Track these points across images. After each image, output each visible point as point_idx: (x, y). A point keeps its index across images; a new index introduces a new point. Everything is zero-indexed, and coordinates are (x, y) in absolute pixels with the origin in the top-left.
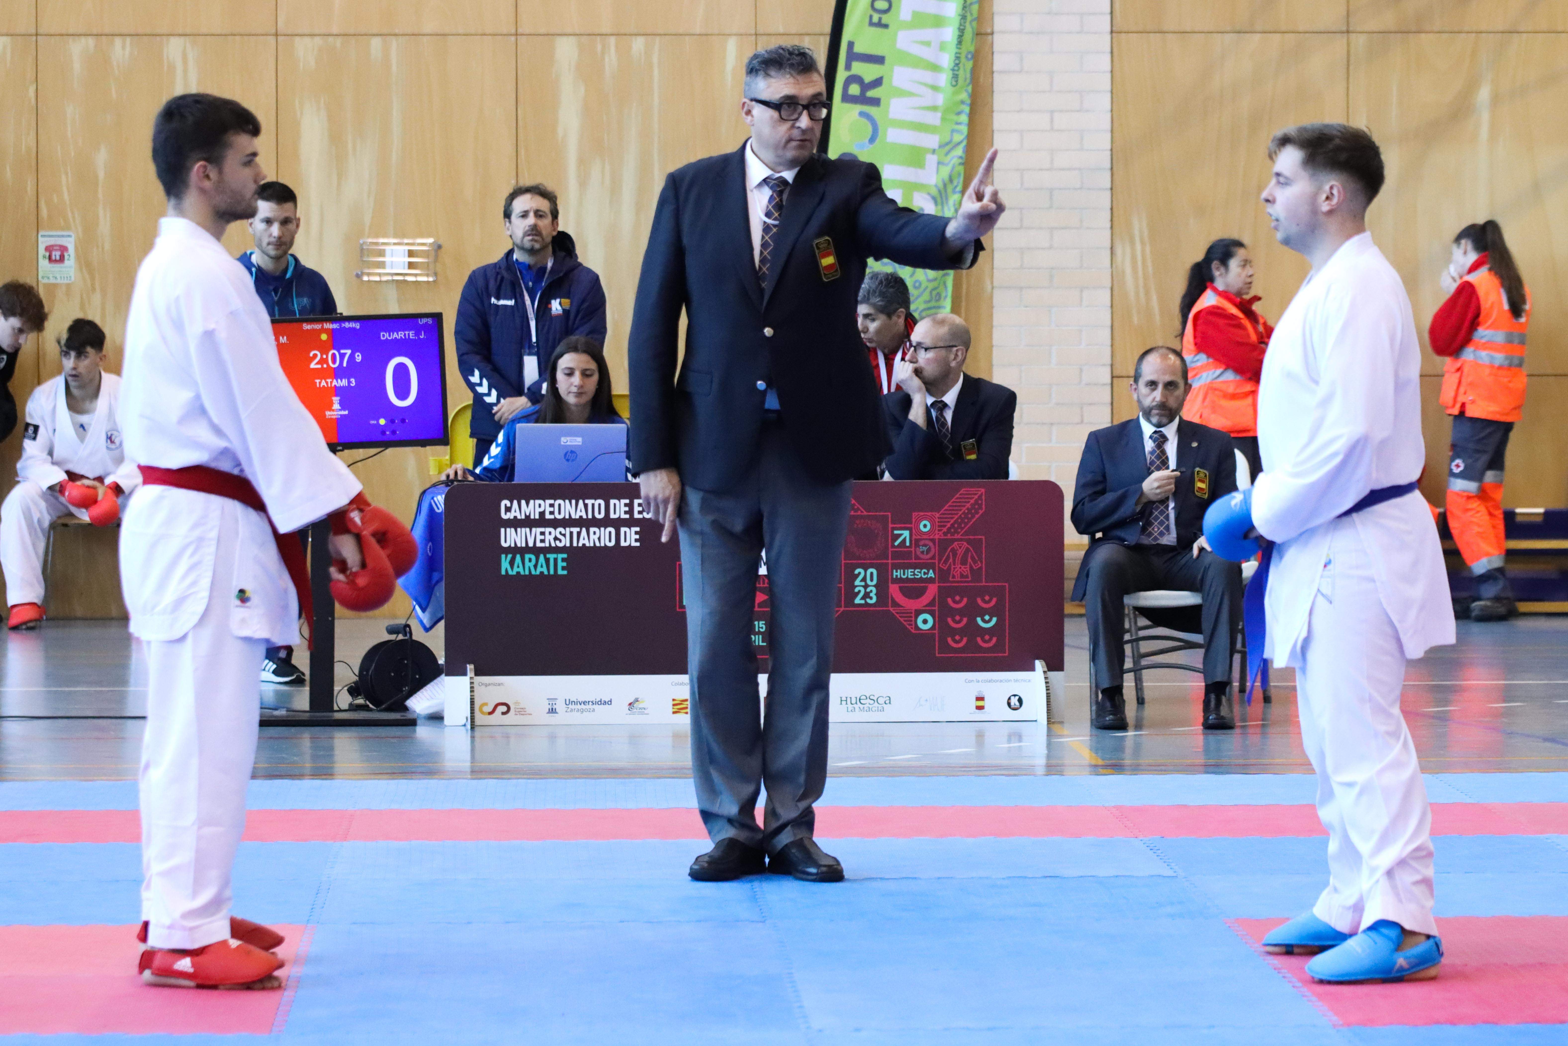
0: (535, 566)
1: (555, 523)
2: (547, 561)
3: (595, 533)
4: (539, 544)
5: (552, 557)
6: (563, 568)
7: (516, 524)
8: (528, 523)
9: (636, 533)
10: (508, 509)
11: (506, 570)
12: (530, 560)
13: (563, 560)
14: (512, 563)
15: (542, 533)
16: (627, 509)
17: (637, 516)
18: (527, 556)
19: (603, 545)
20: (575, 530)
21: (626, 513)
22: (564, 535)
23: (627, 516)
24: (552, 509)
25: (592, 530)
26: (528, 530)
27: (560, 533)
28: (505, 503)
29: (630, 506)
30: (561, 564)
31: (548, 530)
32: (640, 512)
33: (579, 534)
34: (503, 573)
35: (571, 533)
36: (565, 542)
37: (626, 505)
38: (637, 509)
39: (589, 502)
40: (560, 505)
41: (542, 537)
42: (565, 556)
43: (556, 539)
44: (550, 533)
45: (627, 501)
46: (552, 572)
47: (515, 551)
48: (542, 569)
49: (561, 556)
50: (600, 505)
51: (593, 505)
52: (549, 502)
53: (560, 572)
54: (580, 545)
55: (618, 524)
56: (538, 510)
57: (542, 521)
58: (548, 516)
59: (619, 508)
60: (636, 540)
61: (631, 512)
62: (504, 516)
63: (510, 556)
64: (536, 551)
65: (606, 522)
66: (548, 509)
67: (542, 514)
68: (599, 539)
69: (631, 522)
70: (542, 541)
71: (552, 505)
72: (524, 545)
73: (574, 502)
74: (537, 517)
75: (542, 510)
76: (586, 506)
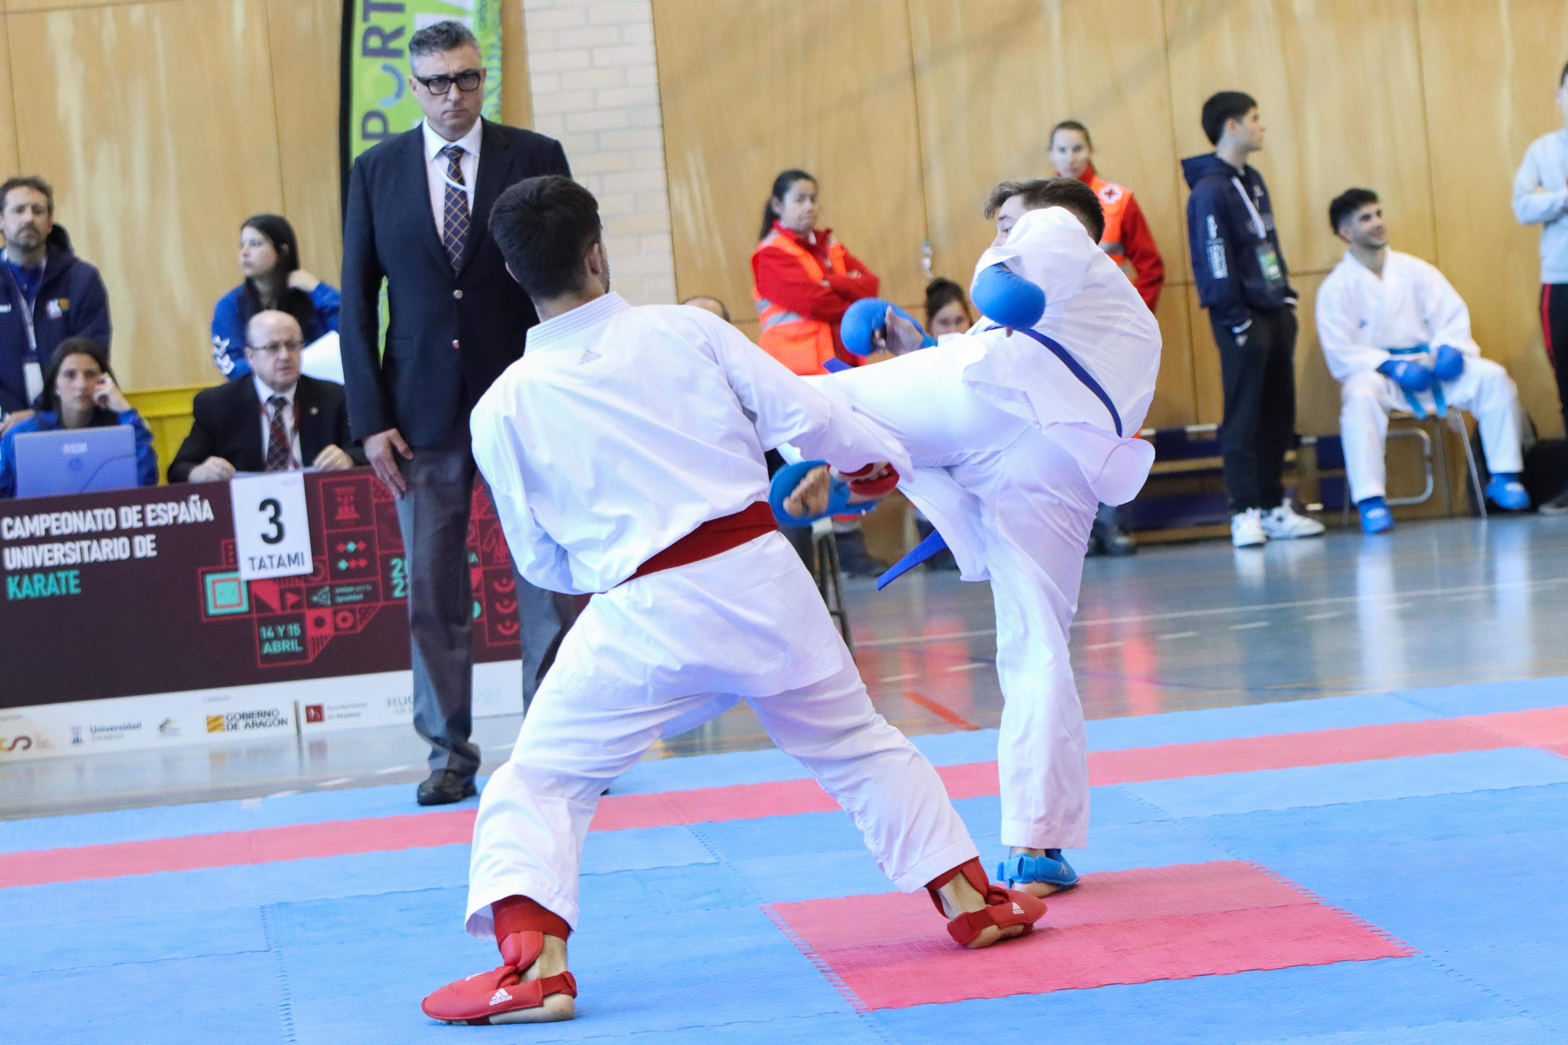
0: (46, 586)
1: (63, 539)
2: (58, 580)
3: (107, 545)
4: (48, 563)
5: (62, 575)
6: (76, 586)
7: (19, 543)
8: (33, 540)
9: (152, 541)
10: (10, 528)
11: (15, 594)
12: (39, 581)
13: (75, 577)
14: (19, 585)
15: (49, 551)
16: (140, 516)
17: (151, 523)
18: (36, 577)
19: (117, 557)
20: (85, 544)
21: (139, 520)
22: (74, 550)
23: (140, 524)
24: (58, 524)
25: (104, 542)
26: (34, 548)
27: (70, 549)
28: (7, 521)
29: (142, 512)
30: (73, 582)
31: (56, 546)
32: (154, 519)
33: (89, 548)
34: (11, 596)
35: (81, 549)
36: (74, 558)
37: (138, 512)
38: (149, 516)
39: (98, 512)
40: (66, 519)
41: (51, 555)
42: (76, 572)
43: (65, 555)
44: (59, 550)
45: (139, 508)
46: (64, 591)
47: (21, 572)
48: (53, 589)
49: (73, 573)
50: (110, 516)
51: (102, 516)
52: (54, 516)
53: (74, 591)
54: (93, 559)
55: (130, 533)
56: (43, 527)
57: (48, 538)
58: (55, 532)
59: (130, 516)
60: (153, 549)
61: (143, 519)
62: (7, 536)
63: (17, 579)
64: (44, 570)
65: (117, 533)
66: (54, 525)
67: (47, 530)
68: (112, 551)
69: (144, 531)
70: (50, 559)
71: (57, 520)
72: (31, 565)
73: (81, 513)
74: (43, 533)
75: (47, 525)
76: (94, 517)
